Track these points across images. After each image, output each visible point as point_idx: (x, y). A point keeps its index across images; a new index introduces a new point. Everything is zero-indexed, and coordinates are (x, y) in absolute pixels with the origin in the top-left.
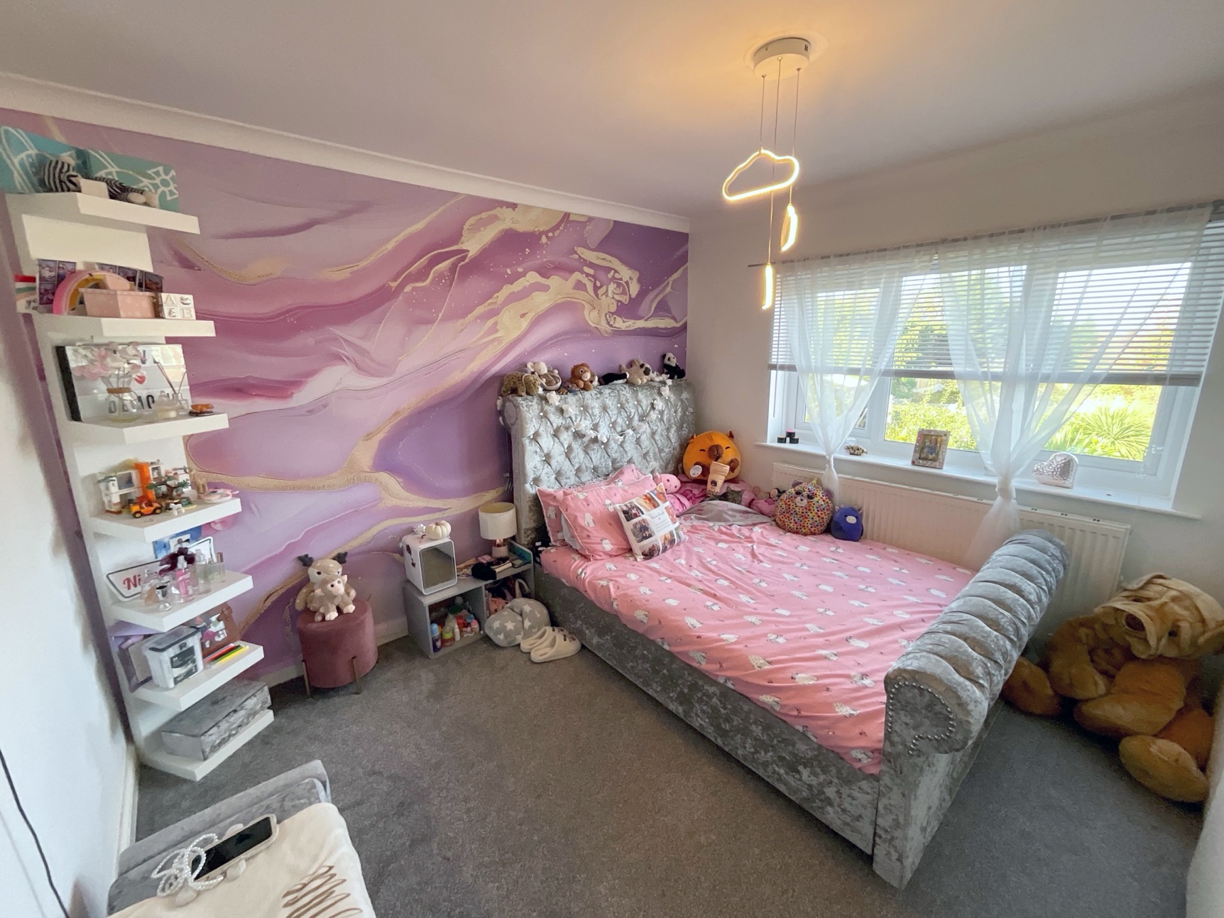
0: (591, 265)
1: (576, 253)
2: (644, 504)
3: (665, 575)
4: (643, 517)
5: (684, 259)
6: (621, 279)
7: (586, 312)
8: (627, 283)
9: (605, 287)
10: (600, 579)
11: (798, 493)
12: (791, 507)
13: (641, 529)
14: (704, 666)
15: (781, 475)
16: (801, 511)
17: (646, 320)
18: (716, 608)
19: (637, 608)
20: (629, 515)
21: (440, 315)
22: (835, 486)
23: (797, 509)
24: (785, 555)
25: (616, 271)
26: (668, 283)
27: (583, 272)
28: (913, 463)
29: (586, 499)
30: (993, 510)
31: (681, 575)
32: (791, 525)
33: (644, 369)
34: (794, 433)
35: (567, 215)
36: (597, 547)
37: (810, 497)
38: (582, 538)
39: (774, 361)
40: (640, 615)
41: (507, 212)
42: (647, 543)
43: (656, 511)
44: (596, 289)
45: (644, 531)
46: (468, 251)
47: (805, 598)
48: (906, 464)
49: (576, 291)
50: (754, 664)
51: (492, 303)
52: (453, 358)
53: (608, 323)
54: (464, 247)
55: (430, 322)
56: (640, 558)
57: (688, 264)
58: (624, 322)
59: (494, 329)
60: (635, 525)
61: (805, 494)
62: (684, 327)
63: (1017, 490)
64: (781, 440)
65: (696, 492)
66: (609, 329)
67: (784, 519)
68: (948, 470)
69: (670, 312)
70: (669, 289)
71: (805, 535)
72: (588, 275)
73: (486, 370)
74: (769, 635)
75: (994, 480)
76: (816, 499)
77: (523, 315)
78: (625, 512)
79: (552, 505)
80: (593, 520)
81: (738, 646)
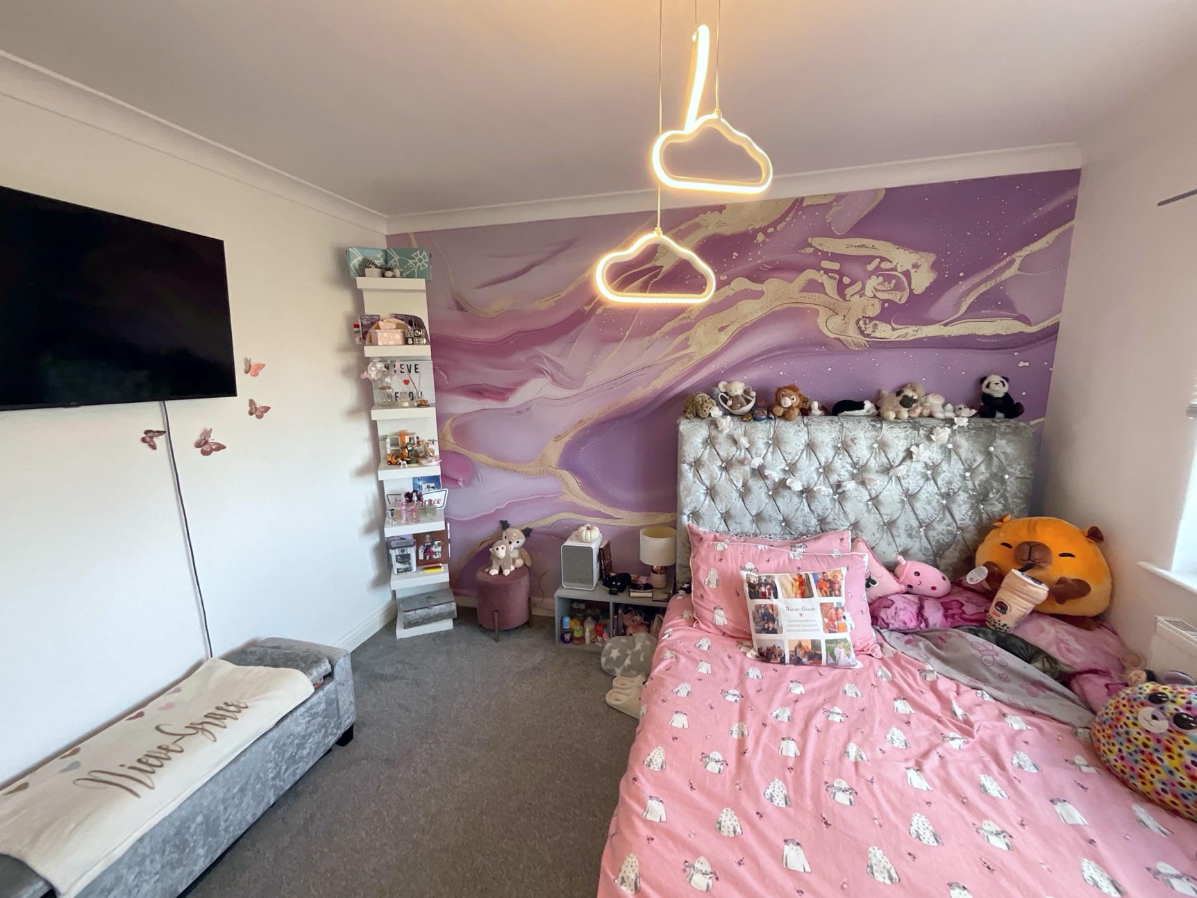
0: (835, 257)
1: (811, 246)
2: (789, 587)
4: (774, 601)
5: (1067, 213)
6: (895, 269)
7: (821, 321)
8: (907, 274)
9: (858, 286)
10: (672, 650)
11: (1156, 699)
17: (945, 325)
18: (714, 767)
20: (755, 591)
21: (628, 333)
23: (1134, 731)
25: (883, 259)
26: (1012, 261)
27: (819, 268)
29: (722, 553)
35: (799, 201)
41: (713, 217)
43: (800, 602)
44: (841, 289)
46: (662, 267)
47: (881, 877)
49: (806, 294)
50: (624, 868)
51: (684, 318)
52: (637, 374)
53: (862, 332)
54: (658, 263)
55: (619, 340)
56: (752, 654)
57: (1074, 222)
58: (894, 329)
59: (685, 345)
61: (1170, 708)
62: (1051, 333)
65: (970, 609)
66: (861, 339)
69: (1015, 311)
70: (1013, 271)
72: (827, 271)
73: (671, 388)
74: (702, 859)
77: (722, 329)
78: (751, 586)
80: (717, 580)
81: (644, 831)
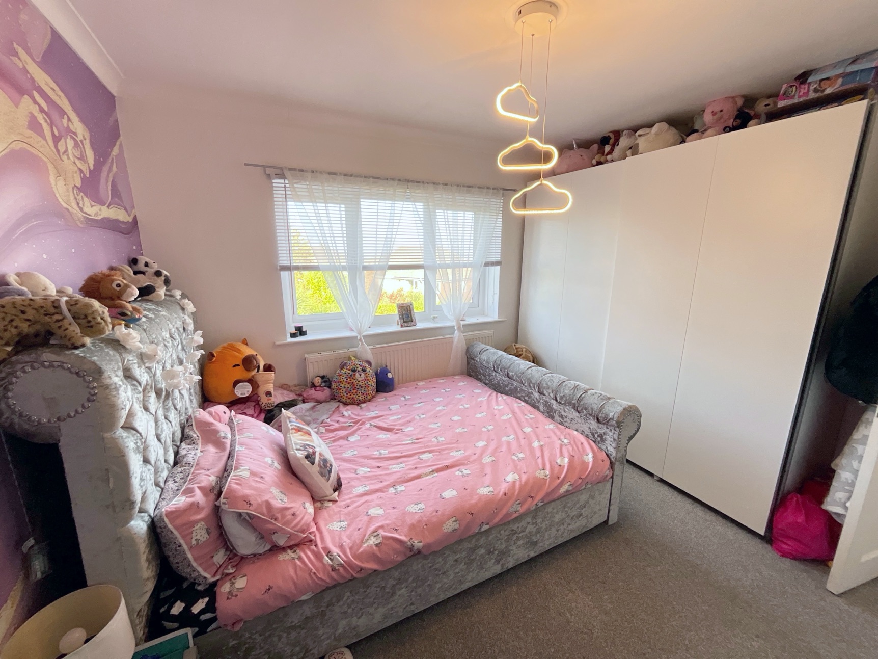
2: (304, 437)
4: (316, 451)
5: (117, 130)
10: (362, 542)
11: (354, 371)
12: (356, 383)
13: (324, 465)
15: (317, 366)
16: (363, 383)
18: (466, 472)
19: (442, 523)
20: (310, 458)
22: (370, 357)
23: (360, 383)
26: (113, 158)
28: (402, 326)
30: (456, 340)
31: (398, 475)
32: (360, 398)
33: (163, 278)
34: (302, 327)
36: (305, 519)
37: (364, 370)
39: (284, 262)
40: (449, 526)
42: (333, 475)
47: (466, 430)
48: (396, 328)
50: (542, 477)
60: (319, 465)
61: (359, 369)
63: (463, 325)
64: (293, 335)
67: (352, 396)
68: (420, 325)
71: (369, 400)
74: (513, 458)
75: (454, 323)
76: (368, 370)
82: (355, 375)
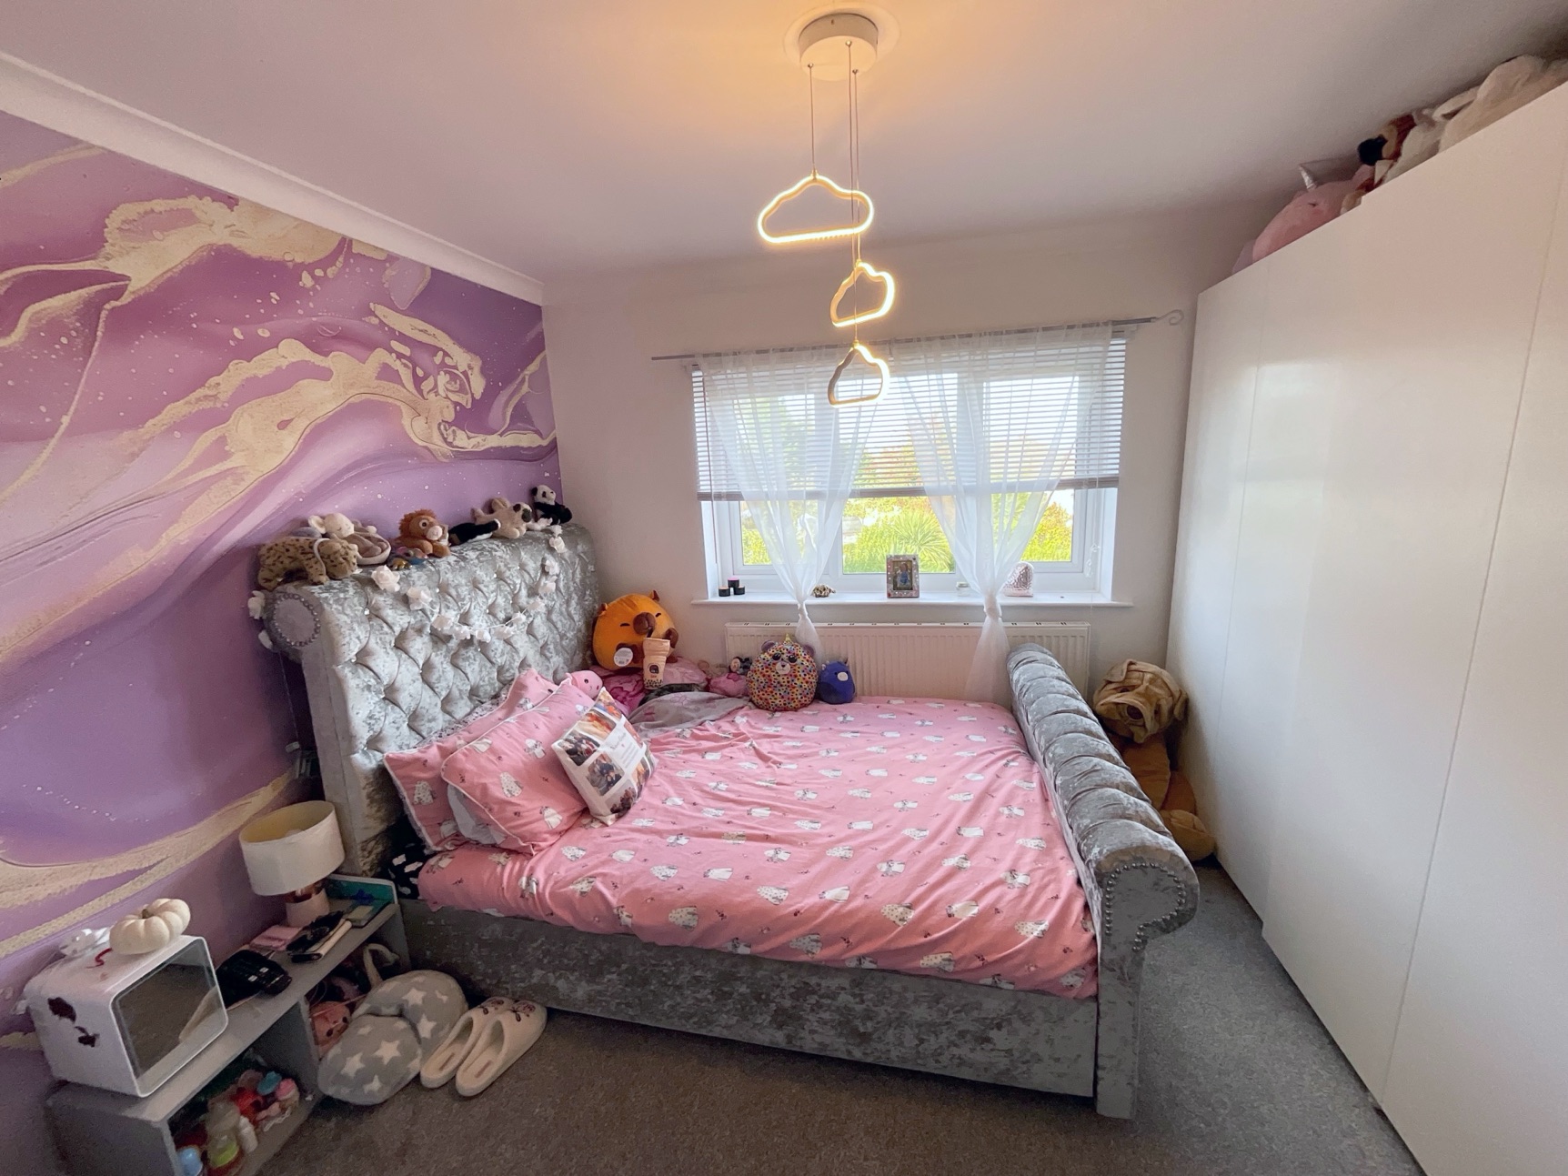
0: (403, 339)
1: (372, 313)
2: (594, 729)
3: (670, 833)
4: (601, 750)
5: (538, 345)
6: (455, 367)
7: (406, 422)
8: (464, 373)
9: (431, 380)
10: (572, 882)
11: (776, 658)
12: (773, 678)
13: (601, 772)
14: (820, 954)
15: (743, 638)
16: (786, 680)
17: (501, 435)
18: (783, 856)
19: (672, 906)
20: (578, 755)
21: (66, 420)
22: (814, 640)
23: (780, 679)
24: (799, 744)
25: (446, 354)
26: (524, 379)
27: (391, 350)
28: (889, 596)
29: (492, 750)
30: (985, 632)
31: (695, 823)
32: (777, 702)
33: (521, 512)
34: (738, 581)
35: (345, 244)
36: (536, 827)
37: (792, 660)
38: (505, 821)
39: (704, 487)
40: (679, 916)
41: (217, 210)
42: (617, 790)
43: (614, 735)
44: (418, 381)
45: (606, 774)
46: (129, 279)
48: (880, 597)
49: (384, 383)
50: (892, 918)
51: (206, 397)
52: (121, 517)
53: (445, 439)
54: (115, 267)
55: (43, 435)
56: (610, 819)
58: (469, 438)
59: (220, 451)
60: (591, 769)
61: (784, 657)
62: (553, 447)
63: (1003, 607)
64: (723, 593)
65: (629, 687)
66: (446, 448)
67: (766, 696)
68: (925, 598)
69: (532, 423)
70: (525, 388)
71: (795, 709)
72: (400, 356)
73: (211, 540)
74: (878, 867)
75: (981, 600)
76: (799, 661)
77: (283, 425)
78: (569, 752)
79: (421, 779)
80: (516, 782)
81: (858, 902)
82: (774, 664)
